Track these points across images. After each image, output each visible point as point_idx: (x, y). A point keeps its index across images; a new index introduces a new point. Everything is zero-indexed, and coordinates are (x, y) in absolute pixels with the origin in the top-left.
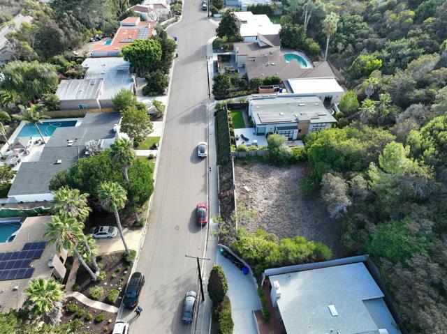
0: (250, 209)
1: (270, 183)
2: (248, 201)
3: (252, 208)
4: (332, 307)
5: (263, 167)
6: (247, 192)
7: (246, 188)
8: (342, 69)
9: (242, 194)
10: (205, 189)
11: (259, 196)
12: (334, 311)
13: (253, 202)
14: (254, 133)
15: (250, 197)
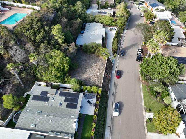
1: (87, 75)
9: (101, 73)
13: (97, 69)
14: (82, 108)
15: (98, 71)
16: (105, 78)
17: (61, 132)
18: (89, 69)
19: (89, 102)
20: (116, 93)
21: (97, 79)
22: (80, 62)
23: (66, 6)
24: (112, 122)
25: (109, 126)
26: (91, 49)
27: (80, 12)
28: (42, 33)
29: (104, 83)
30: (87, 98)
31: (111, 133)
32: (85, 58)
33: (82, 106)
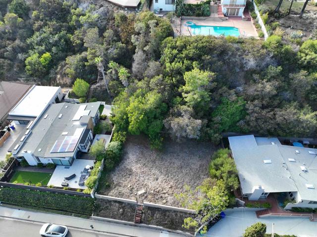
0: (166, 195)
1: (139, 171)
2: (157, 195)
3: (165, 193)
4: (265, 161)
5: (117, 172)
6: (145, 193)
7: (140, 193)
8: (21, 77)
9: (146, 197)
11: (152, 185)
12: (269, 161)
13: (158, 190)
14: (65, 168)
15: (152, 192)
16: (132, 206)
17: (25, 143)
18: (157, 172)
19: (74, 176)
20: (97, 235)
21: (125, 191)
22: (178, 155)
24: (35, 223)
25: (29, 217)
26: (214, 167)
28: (179, 65)
29: (117, 204)
30: (83, 174)
31: (16, 220)
32: (196, 163)
33: (69, 168)
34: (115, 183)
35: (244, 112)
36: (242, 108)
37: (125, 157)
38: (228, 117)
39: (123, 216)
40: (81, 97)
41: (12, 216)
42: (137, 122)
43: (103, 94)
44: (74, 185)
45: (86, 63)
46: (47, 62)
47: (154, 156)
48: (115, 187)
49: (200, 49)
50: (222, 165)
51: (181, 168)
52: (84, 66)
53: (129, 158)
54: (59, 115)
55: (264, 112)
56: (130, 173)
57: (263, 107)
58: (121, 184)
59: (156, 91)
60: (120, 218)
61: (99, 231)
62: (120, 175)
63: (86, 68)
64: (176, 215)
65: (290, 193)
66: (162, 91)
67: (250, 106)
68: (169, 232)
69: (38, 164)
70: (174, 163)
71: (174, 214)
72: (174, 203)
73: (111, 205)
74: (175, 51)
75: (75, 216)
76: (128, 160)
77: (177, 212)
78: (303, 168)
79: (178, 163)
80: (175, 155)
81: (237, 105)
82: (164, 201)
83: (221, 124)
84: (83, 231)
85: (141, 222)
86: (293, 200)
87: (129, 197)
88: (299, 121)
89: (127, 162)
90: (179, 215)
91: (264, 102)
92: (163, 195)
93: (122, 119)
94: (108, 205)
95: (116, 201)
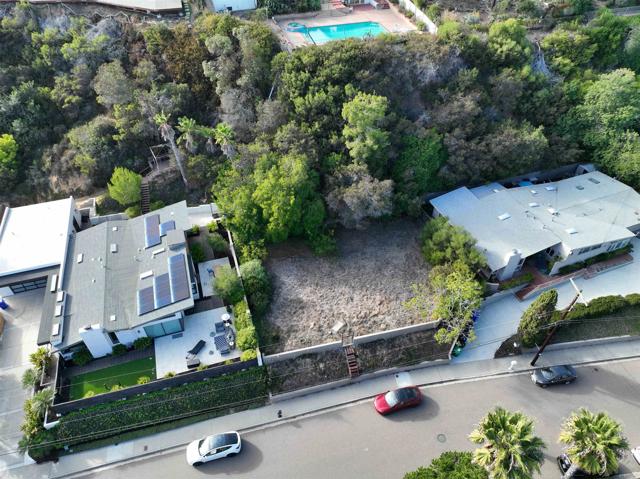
0: (381, 317)
1: (313, 298)
2: (366, 322)
3: (376, 315)
4: (501, 218)
5: (276, 312)
6: (345, 326)
7: (336, 328)
9: (350, 331)
10: (333, 413)
12: (505, 216)
13: (362, 314)
14: (174, 337)
15: (355, 320)
16: (333, 353)
17: (67, 317)
18: (346, 290)
19: (201, 346)
20: (296, 424)
21: (311, 334)
22: (364, 253)
23: (565, 65)
24: (164, 453)
25: (146, 448)
26: (435, 248)
27: (589, 113)
28: (321, 96)
29: (308, 360)
30: (217, 335)
31: (122, 464)
32: (398, 256)
33: (181, 335)
34: (285, 329)
35: (444, 152)
36: (440, 146)
37: (277, 284)
38: (424, 166)
39: (326, 375)
40: (127, 206)
41: (109, 461)
42: (286, 211)
43: (172, 189)
44: (211, 358)
45: (115, 137)
46: (12, 155)
47: (326, 267)
48: (289, 336)
49: (347, 61)
50: (448, 240)
51: (380, 270)
52: (113, 143)
53: (283, 283)
54: (108, 248)
55: (473, 145)
56: (301, 306)
57: (468, 139)
58: (296, 328)
59: (294, 151)
60: (322, 381)
61: (294, 417)
62: (286, 314)
63: (120, 145)
64: (410, 339)
65: (549, 249)
66: (305, 149)
67: (451, 141)
68: (408, 371)
69: (113, 348)
70: (364, 266)
71: (406, 340)
72: (399, 324)
73: (297, 366)
74: (304, 75)
75: (236, 411)
76: (284, 287)
77: (410, 334)
78: (552, 211)
79: (370, 265)
80: (359, 254)
81: (434, 143)
82: (383, 326)
83: (416, 180)
84: (266, 429)
85: (361, 372)
86: (558, 258)
87: (321, 341)
88: (523, 146)
89: (284, 290)
90: (414, 338)
91: (468, 130)
92: (375, 319)
93: (249, 216)
94: (292, 368)
95: (304, 356)
